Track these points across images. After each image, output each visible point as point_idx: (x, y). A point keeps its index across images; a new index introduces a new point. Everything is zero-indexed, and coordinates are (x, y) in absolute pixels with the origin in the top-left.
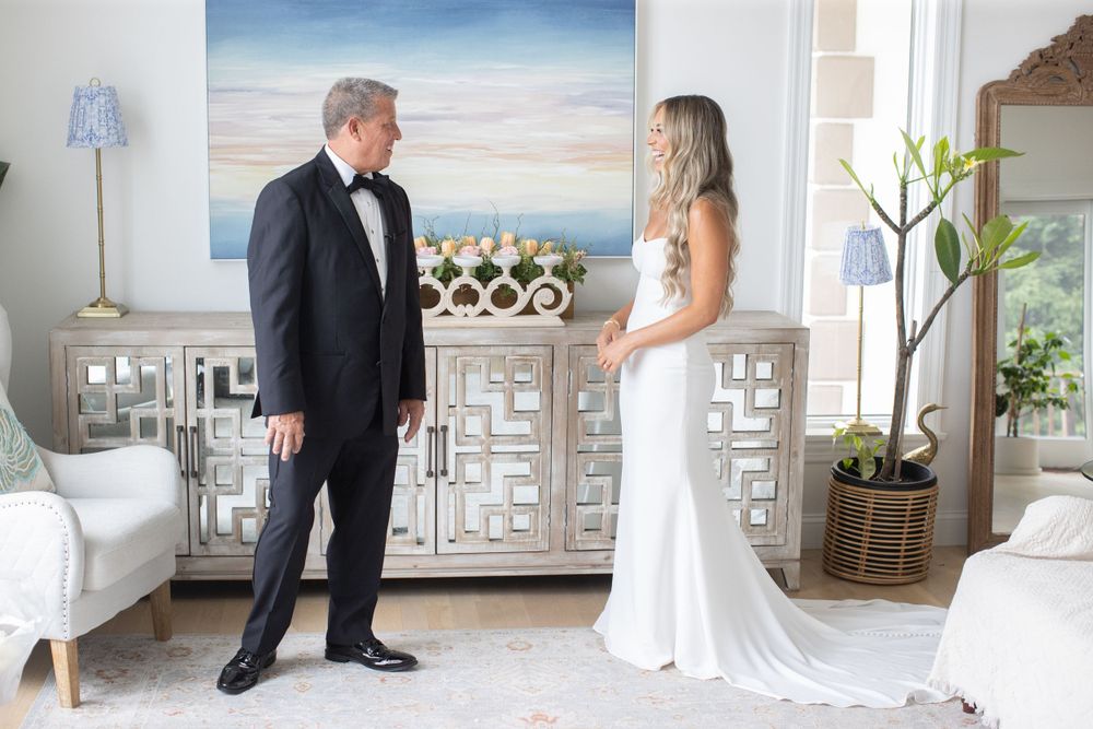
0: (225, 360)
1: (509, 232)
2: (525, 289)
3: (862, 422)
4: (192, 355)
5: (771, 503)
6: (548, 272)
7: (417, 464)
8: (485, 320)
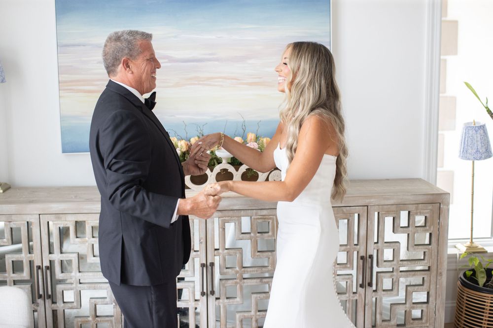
0: (66, 222)
3: (474, 245)
4: (45, 219)
5: (425, 305)
7: (194, 288)
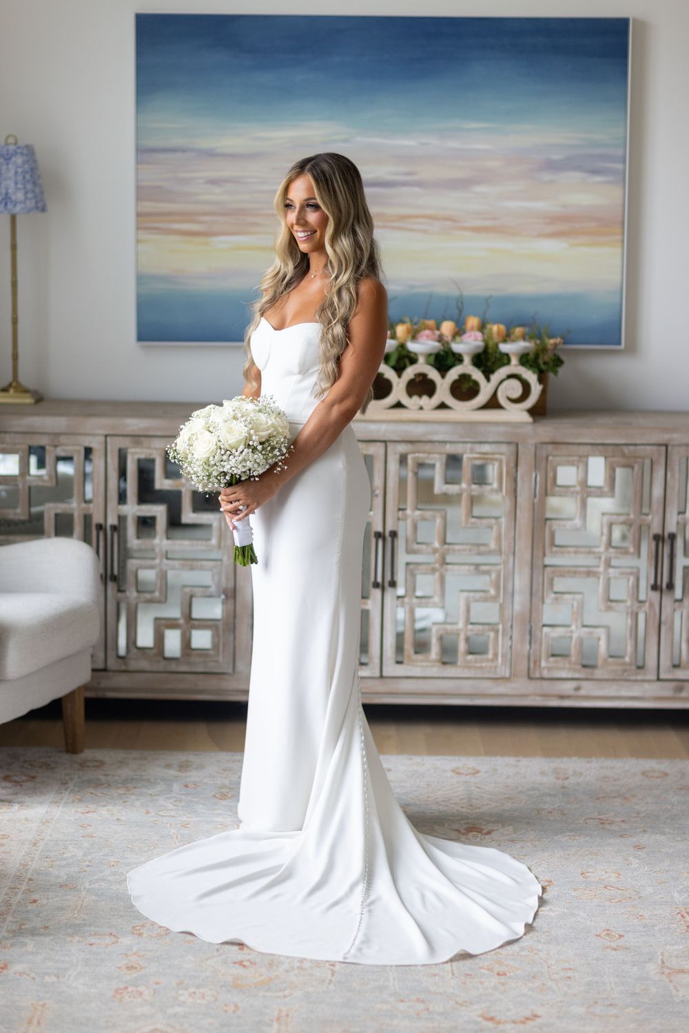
0: (150, 451)
1: (475, 315)
2: (488, 379)
4: (115, 445)
6: (514, 361)
8: (442, 415)
